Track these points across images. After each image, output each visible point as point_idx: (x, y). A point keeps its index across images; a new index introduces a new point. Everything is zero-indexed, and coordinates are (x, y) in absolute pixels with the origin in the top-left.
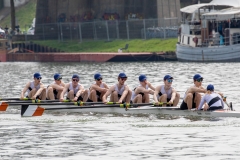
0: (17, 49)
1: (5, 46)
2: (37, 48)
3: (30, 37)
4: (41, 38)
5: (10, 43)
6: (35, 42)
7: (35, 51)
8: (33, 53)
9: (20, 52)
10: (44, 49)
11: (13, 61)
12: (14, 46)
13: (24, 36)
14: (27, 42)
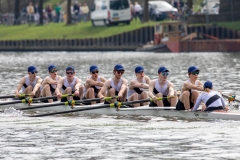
0: (194, 35)
1: (177, 30)
2: (222, 33)
3: (213, 17)
4: (229, 19)
5: (185, 27)
6: (220, 24)
7: (220, 37)
8: (217, 40)
9: (198, 38)
10: (232, 35)
11: (189, 51)
12: (190, 31)
13: (203, 16)
14: (208, 25)
